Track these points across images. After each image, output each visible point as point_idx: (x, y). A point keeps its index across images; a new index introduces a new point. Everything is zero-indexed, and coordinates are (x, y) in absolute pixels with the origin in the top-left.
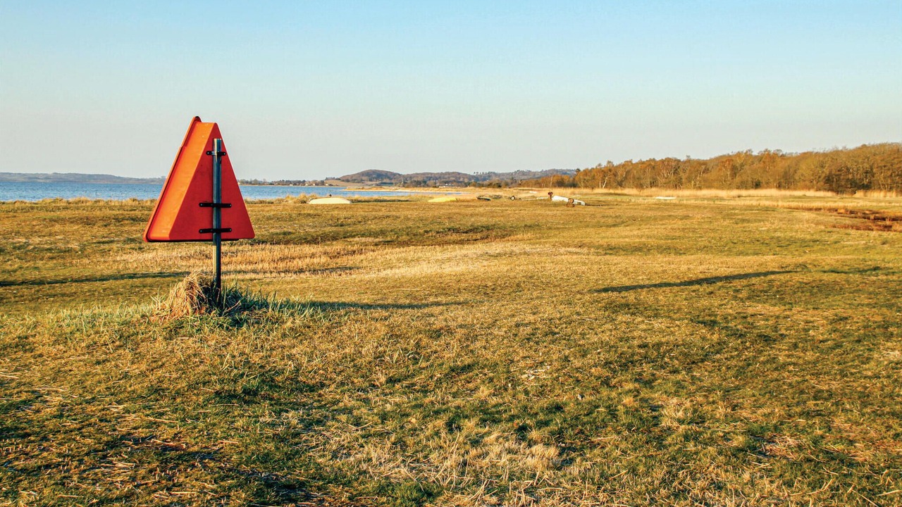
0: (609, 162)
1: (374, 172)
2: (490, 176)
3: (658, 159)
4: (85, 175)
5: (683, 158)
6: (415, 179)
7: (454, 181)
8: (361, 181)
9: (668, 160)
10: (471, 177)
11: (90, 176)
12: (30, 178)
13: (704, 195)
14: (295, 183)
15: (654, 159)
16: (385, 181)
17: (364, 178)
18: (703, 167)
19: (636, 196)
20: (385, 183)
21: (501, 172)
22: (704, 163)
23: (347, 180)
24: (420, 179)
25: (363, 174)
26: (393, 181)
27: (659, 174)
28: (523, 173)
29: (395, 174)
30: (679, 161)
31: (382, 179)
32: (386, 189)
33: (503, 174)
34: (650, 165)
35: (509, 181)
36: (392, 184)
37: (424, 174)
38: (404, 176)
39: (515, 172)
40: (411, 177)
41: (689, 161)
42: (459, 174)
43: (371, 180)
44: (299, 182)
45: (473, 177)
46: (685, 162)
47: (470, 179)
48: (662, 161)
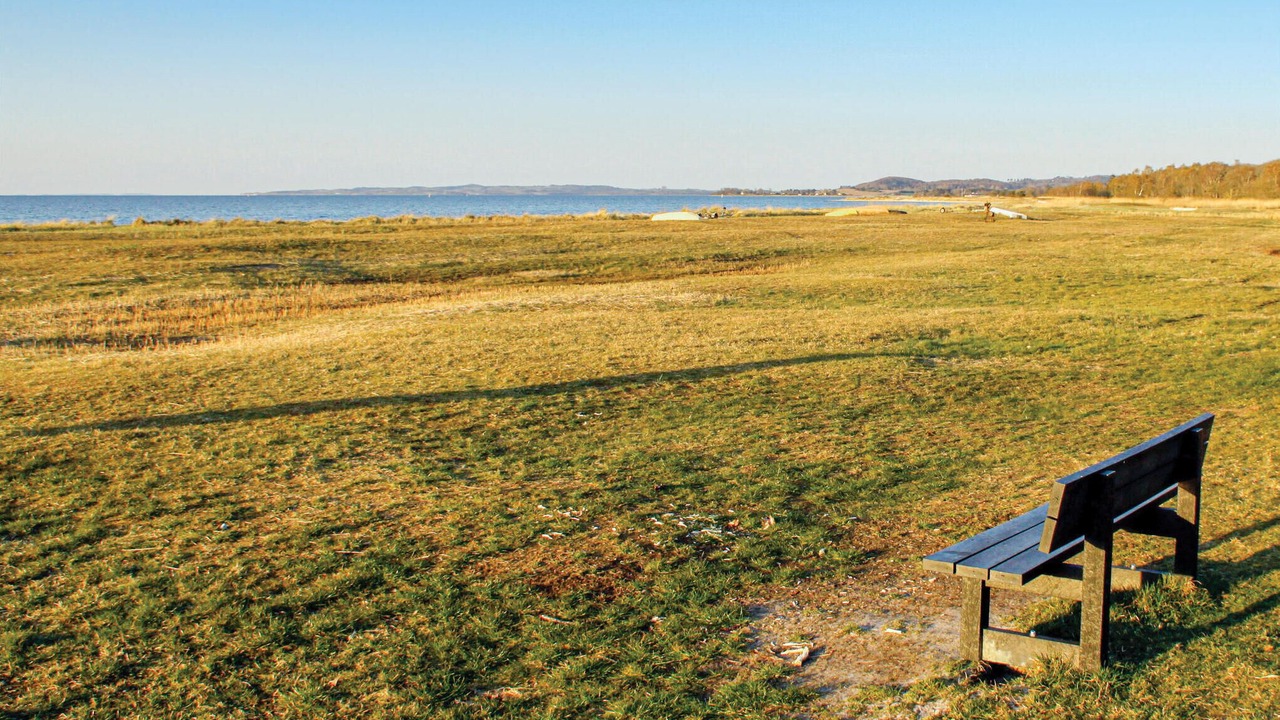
0: (1147, 167)
1: (894, 179)
2: (1025, 183)
3: (1203, 163)
4: (583, 186)
5: (1231, 163)
6: (940, 187)
7: (983, 189)
8: (879, 190)
9: (1214, 165)
10: (1003, 185)
11: (587, 187)
12: (528, 191)
13: (1240, 206)
14: (804, 193)
15: (1198, 165)
16: (905, 189)
17: (881, 186)
18: (1251, 172)
19: (1159, 206)
20: (905, 192)
21: (1038, 179)
22: (1252, 168)
23: (862, 188)
24: (945, 187)
25: (881, 181)
26: (914, 190)
27: (1203, 181)
28: (1064, 180)
29: (918, 182)
30: (1226, 166)
31: (903, 187)
32: (907, 199)
33: (1040, 181)
34: (1194, 170)
35: (1044, 188)
36: (913, 192)
37: (950, 181)
38: (927, 184)
39: (1055, 179)
40: (934, 184)
41: (1238, 166)
42: (990, 181)
43: (890, 189)
44: (809, 191)
45: (1006, 184)
46: (1233, 168)
47: (1002, 187)
48: (1208, 166)
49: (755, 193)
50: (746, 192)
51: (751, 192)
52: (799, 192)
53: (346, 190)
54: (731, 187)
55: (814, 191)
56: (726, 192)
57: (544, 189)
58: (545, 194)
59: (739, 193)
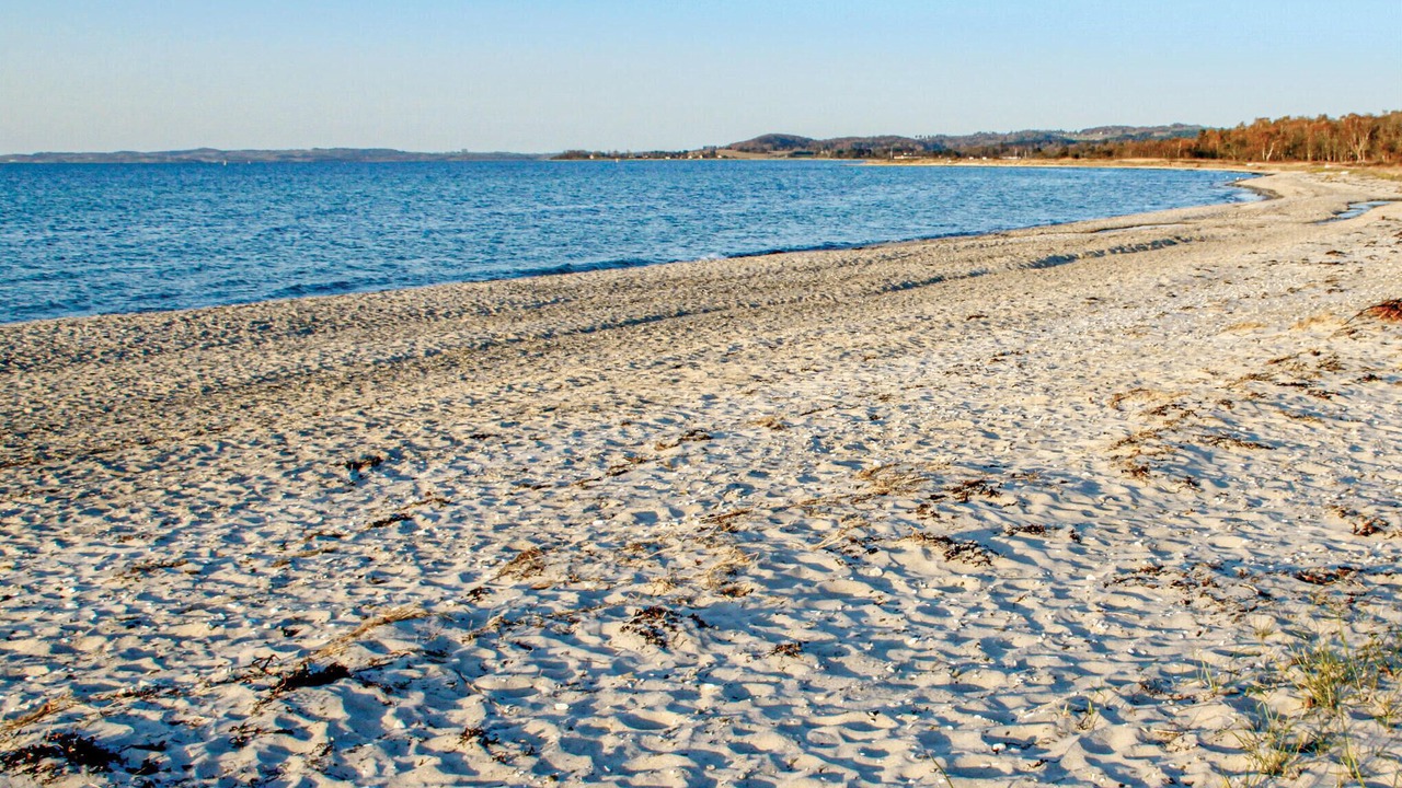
6: (839, 146)
8: (765, 151)
14: (673, 155)
16: (796, 149)
17: (765, 146)
20: (800, 153)
23: (741, 148)
25: (762, 139)
26: (808, 150)
36: (811, 153)
40: (832, 143)
43: (777, 149)
49: (609, 156)
50: (599, 155)
51: (603, 155)
52: (667, 154)
53: (24, 156)
54: (577, 148)
55: (686, 152)
56: (569, 156)
57: (305, 154)
58: (307, 160)
59: (587, 156)
